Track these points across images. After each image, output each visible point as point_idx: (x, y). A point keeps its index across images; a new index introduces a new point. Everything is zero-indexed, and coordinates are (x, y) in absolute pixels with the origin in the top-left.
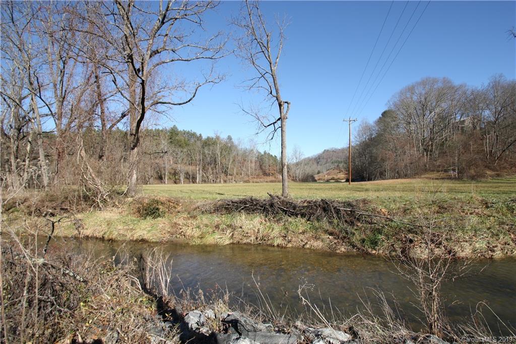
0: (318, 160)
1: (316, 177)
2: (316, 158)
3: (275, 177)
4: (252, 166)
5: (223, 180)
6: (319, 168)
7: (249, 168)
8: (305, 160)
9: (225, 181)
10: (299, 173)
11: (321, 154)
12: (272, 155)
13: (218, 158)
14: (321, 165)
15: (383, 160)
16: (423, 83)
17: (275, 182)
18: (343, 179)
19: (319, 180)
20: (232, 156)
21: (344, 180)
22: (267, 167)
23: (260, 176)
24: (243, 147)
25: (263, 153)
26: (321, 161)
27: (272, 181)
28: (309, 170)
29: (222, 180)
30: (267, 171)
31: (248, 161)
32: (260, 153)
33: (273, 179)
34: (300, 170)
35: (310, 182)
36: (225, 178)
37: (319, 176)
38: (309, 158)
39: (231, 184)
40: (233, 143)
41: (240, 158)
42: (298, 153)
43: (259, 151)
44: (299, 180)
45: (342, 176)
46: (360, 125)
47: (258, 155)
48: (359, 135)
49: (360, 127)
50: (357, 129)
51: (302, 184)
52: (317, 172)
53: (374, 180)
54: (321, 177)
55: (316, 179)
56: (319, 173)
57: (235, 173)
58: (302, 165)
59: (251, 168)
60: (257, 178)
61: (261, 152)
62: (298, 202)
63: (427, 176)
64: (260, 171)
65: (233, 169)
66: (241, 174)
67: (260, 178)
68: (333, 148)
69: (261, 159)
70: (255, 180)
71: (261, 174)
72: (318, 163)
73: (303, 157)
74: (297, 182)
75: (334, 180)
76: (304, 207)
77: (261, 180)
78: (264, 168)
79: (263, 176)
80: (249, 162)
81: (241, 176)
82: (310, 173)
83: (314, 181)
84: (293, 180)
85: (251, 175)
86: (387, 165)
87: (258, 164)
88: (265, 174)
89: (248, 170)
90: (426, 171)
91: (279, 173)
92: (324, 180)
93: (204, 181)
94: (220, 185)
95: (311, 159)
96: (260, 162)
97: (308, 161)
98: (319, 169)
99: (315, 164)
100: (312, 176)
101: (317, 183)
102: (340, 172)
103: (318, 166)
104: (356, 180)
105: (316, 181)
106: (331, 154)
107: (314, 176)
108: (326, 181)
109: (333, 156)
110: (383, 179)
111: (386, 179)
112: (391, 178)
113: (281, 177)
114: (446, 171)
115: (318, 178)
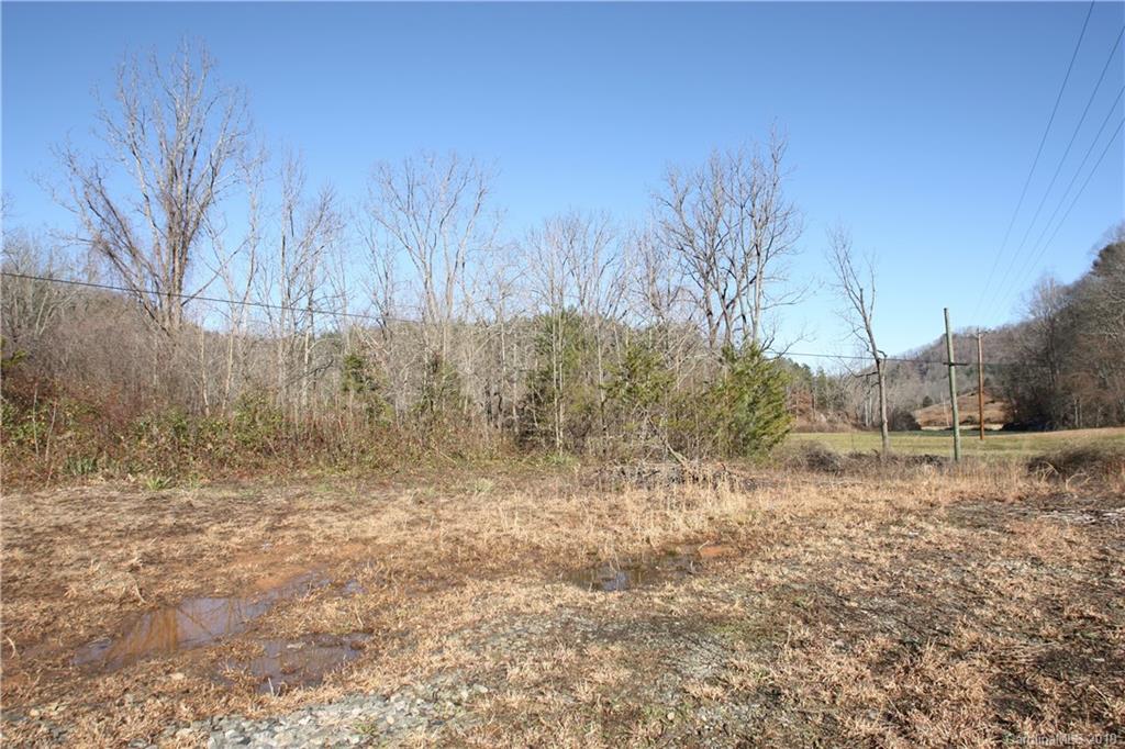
0: (923, 364)
1: (920, 416)
2: (917, 359)
3: (809, 420)
6: (928, 388)
10: (872, 406)
11: (932, 348)
12: (797, 364)
14: (933, 379)
15: (1068, 390)
17: (810, 432)
18: (996, 423)
19: (928, 424)
21: (1000, 426)
26: (933, 368)
27: (802, 431)
28: (897, 395)
33: (805, 423)
35: (902, 430)
37: (928, 413)
44: (873, 425)
45: (994, 411)
52: (920, 400)
54: (933, 417)
55: (918, 421)
56: (927, 403)
68: (970, 328)
72: (923, 373)
74: (867, 430)
75: (972, 423)
82: (903, 408)
83: (913, 427)
84: (855, 426)
86: (1078, 399)
91: (818, 408)
92: (943, 424)
95: (902, 362)
99: (916, 376)
100: (909, 416)
101: (922, 435)
102: (993, 402)
103: (923, 382)
104: (1030, 425)
105: (918, 428)
106: (964, 347)
107: (912, 413)
108: (947, 429)
109: (970, 352)
110: (1069, 429)
111: (1074, 428)
112: (1088, 426)
113: (824, 419)
115: (926, 419)
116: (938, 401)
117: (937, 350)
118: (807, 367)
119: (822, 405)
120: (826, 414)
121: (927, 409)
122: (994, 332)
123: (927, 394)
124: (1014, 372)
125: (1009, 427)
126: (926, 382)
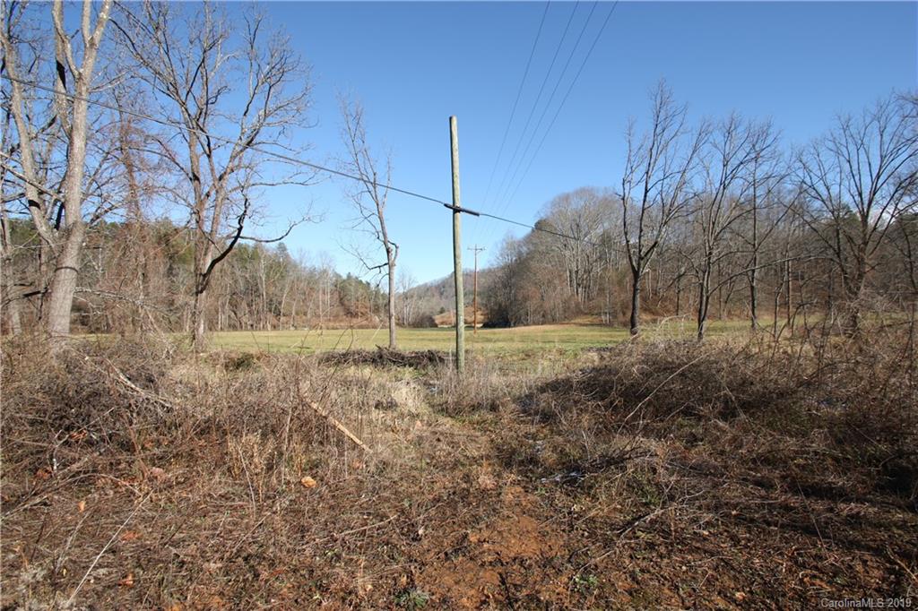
0: (441, 288)
1: (438, 319)
2: (439, 285)
3: (367, 320)
4: (325, 299)
5: (272, 326)
6: (444, 302)
7: (321, 303)
8: (419, 287)
9: (274, 327)
10: (409, 311)
11: (447, 279)
12: (361, 281)
13: (262, 284)
14: (447, 297)
15: (526, 299)
16: (581, 192)
17: (367, 328)
18: (479, 323)
19: (442, 323)
20: (288, 280)
21: (481, 325)
22: (353, 301)
23: (340, 318)
24: (308, 265)
25: (345, 277)
26: (446, 291)
27: (361, 327)
28: (425, 307)
29: (269, 326)
30: (353, 309)
31: (318, 291)
32: (340, 276)
33: (365, 323)
34: (410, 308)
35: (426, 327)
36: (275, 322)
37: (443, 317)
38: (426, 284)
39: (285, 333)
40: (287, 256)
41: (303, 285)
42: (407, 279)
43: (338, 272)
44: (409, 325)
45: (480, 317)
46: (504, 240)
47: (337, 281)
48: (501, 255)
49: (504, 244)
50: (499, 246)
51: (412, 332)
52: (439, 310)
53: (515, 326)
54: (445, 319)
55: (437, 322)
56: (442, 311)
57: (294, 313)
58: (415, 298)
59: (323, 303)
60: (334, 321)
61: (342, 274)
62: (407, 353)
63: (579, 320)
64: (340, 308)
65: (289, 304)
66: (305, 314)
67: (341, 321)
69: (343, 288)
70: (331, 324)
71: (342, 313)
72: (442, 294)
73: (415, 285)
74: (404, 327)
76: (412, 358)
77: (342, 324)
78: (346, 302)
79: (345, 317)
80: (321, 292)
81: (304, 317)
82: (428, 313)
83: (433, 325)
84: (398, 324)
85: (325, 316)
86: (531, 305)
87: (336, 296)
88: (350, 314)
89: (318, 307)
90: (579, 312)
91: (374, 312)
92: (450, 324)
93: (233, 327)
94: (266, 333)
95: (431, 287)
96: (340, 293)
97: (425, 291)
98: (442, 305)
99: (437, 295)
100: (431, 318)
101: (438, 330)
103: (441, 299)
104: (497, 324)
105: (436, 326)
107: (433, 317)
110: (525, 325)
111: (528, 325)
112: (534, 324)
113: (377, 319)
114: (599, 314)
115: (441, 321)
116: (449, 311)
118: (369, 284)
119: (377, 310)
120: (379, 317)
121: (443, 315)
124: (490, 292)
125: (486, 326)
126: (443, 299)
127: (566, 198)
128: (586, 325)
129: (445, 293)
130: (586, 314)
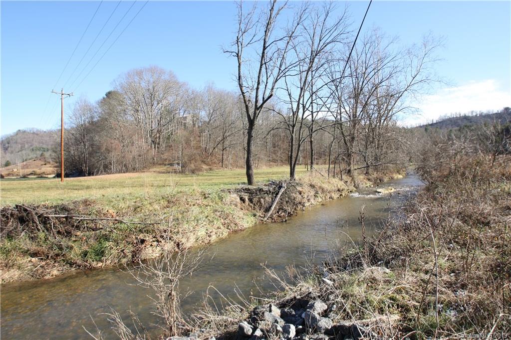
0: (6, 144)
1: (4, 171)
2: (2, 142)
6: (9, 157)
14: (12, 152)
15: (108, 151)
16: (152, 70)
18: (50, 174)
19: (8, 175)
21: (53, 176)
26: (12, 147)
37: (8, 169)
45: (49, 169)
46: (77, 102)
48: (75, 115)
49: (77, 105)
50: (73, 107)
52: (4, 163)
54: (11, 172)
56: (7, 164)
63: (155, 169)
68: (33, 128)
72: (6, 149)
75: (35, 174)
86: (113, 157)
90: (154, 164)
92: (17, 175)
101: (6, 180)
102: (45, 164)
103: (6, 154)
104: (71, 174)
106: (29, 138)
108: (21, 178)
109: (33, 140)
114: (171, 165)
115: (7, 173)
116: (15, 163)
117: (15, 138)
121: (8, 167)
122: (45, 132)
123: (8, 160)
126: (7, 154)
127: (140, 73)
128: (164, 173)
129: (9, 149)
130: (160, 164)
